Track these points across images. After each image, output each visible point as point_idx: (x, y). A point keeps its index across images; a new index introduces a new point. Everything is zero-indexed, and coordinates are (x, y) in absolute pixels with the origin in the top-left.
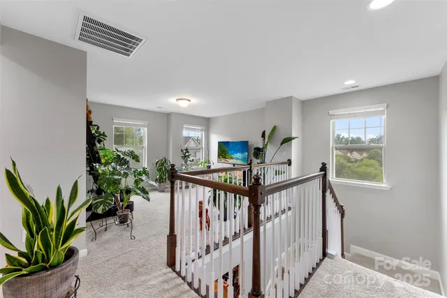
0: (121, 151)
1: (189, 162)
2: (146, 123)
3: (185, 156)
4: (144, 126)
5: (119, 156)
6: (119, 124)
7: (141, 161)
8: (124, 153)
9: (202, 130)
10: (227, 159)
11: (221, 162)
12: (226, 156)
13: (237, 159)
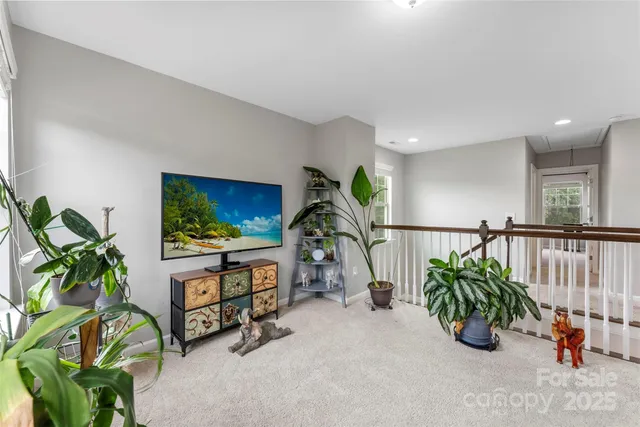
10: (212, 241)
11: (181, 253)
12: (209, 229)
13: (251, 235)
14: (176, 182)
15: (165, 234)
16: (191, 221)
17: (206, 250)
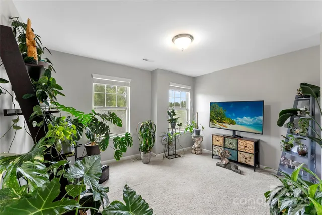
0: (98, 114)
1: (176, 127)
2: (129, 81)
3: (172, 119)
4: (127, 84)
5: (96, 120)
6: (99, 81)
7: (123, 125)
8: (103, 117)
9: (187, 90)
10: (224, 124)
11: (214, 126)
12: (223, 120)
13: (241, 125)
14: (214, 105)
15: (211, 120)
16: (217, 117)
17: (221, 127)
